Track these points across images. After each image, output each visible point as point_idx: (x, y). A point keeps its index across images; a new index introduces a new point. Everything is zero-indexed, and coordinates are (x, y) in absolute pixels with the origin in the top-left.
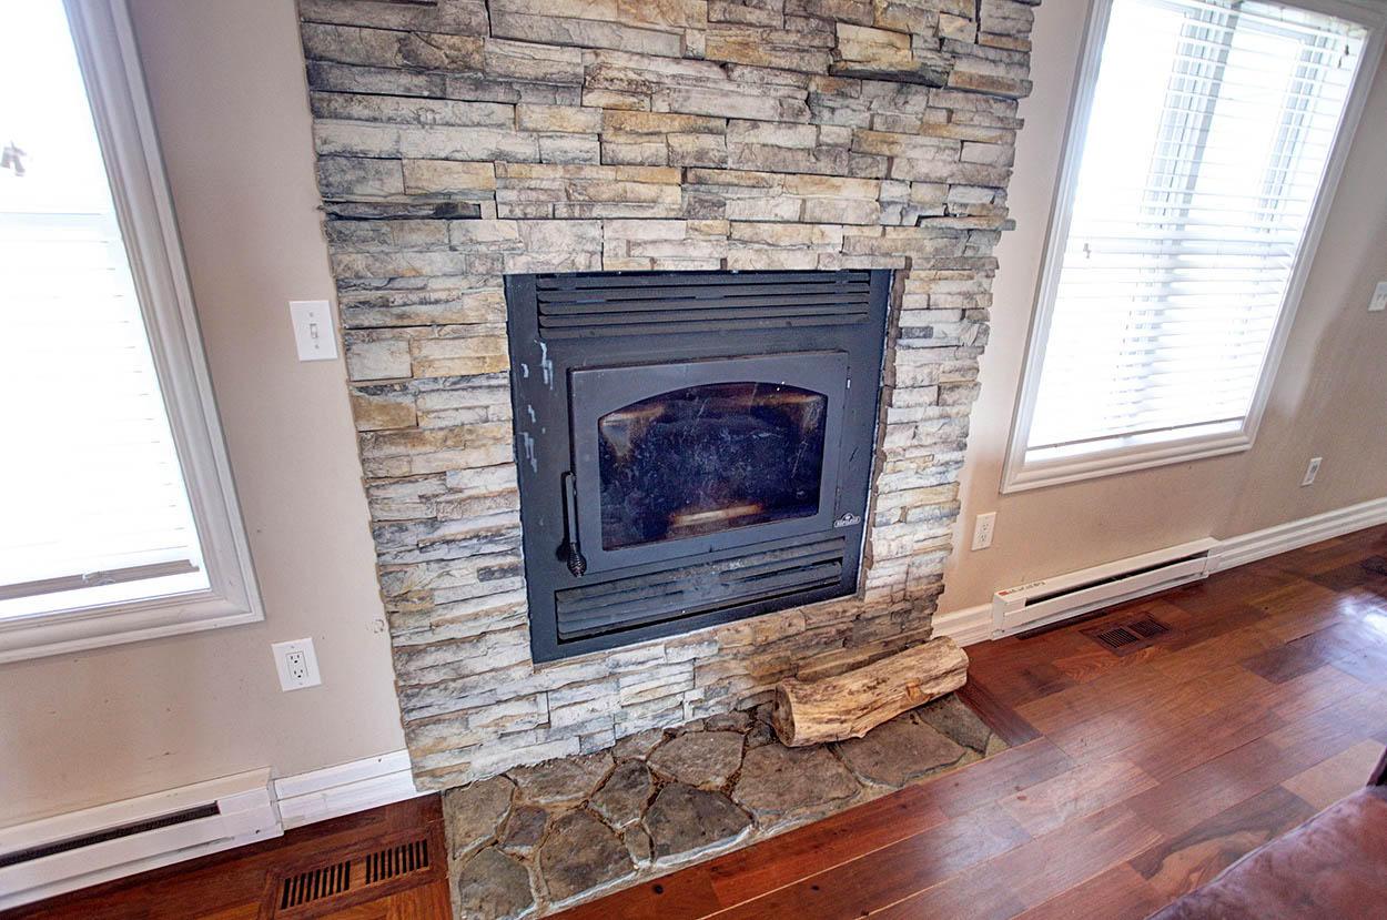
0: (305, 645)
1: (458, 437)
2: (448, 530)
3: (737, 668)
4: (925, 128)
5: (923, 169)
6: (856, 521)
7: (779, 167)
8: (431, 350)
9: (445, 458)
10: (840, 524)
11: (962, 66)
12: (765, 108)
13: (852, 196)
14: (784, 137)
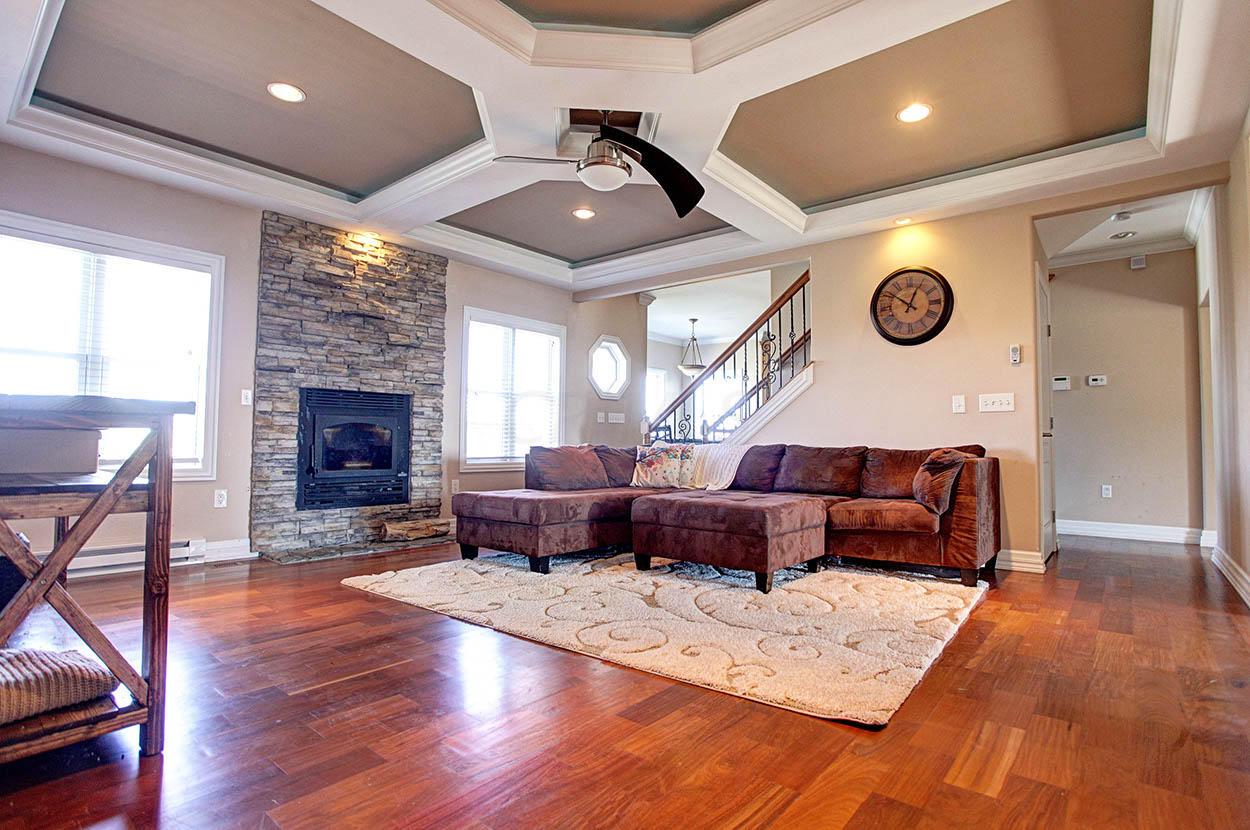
0: (224, 491)
2: (277, 457)
3: (366, 524)
4: (415, 358)
5: (416, 368)
6: (405, 475)
7: (374, 366)
8: (278, 405)
9: (279, 435)
10: (399, 475)
11: (425, 343)
12: (370, 351)
13: (396, 374)
14: (374, 359)
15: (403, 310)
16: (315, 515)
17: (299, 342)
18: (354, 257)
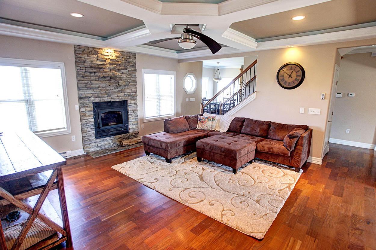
0: (74, 136)
1: (89, 116)
2: (88, 124)
3: (117, 141)
4: (128, 88)
5: (128, 91)
6: (127, 125)
7: (115, 92)
8: (87, 108)
9: (88, 118)
10: (125, 125)
11: (130, 83)
12: (113, 88)
13: (122, 94)
14: (115, 90)
15: (123, 73)
16: (101, 140)
17: (91, 88)
18: (106, 57)
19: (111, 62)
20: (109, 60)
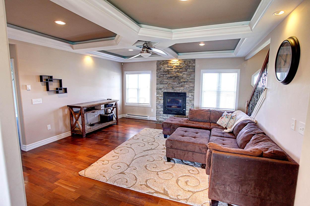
0: (152, 109)
1: (160, 99)
2: (159, 104)
4: (187, 84)
5: (187, 87)
7: (177, 87)
8: (160, 95)
9: (160, 101)
11: (189, 81)
13: (182, 88)
14: (177, 85)
15: (184, 74)
16: (166, 115)
17: (163, 84)
18: (173, 65)
19: (176, 67)
20: (175, 66)
